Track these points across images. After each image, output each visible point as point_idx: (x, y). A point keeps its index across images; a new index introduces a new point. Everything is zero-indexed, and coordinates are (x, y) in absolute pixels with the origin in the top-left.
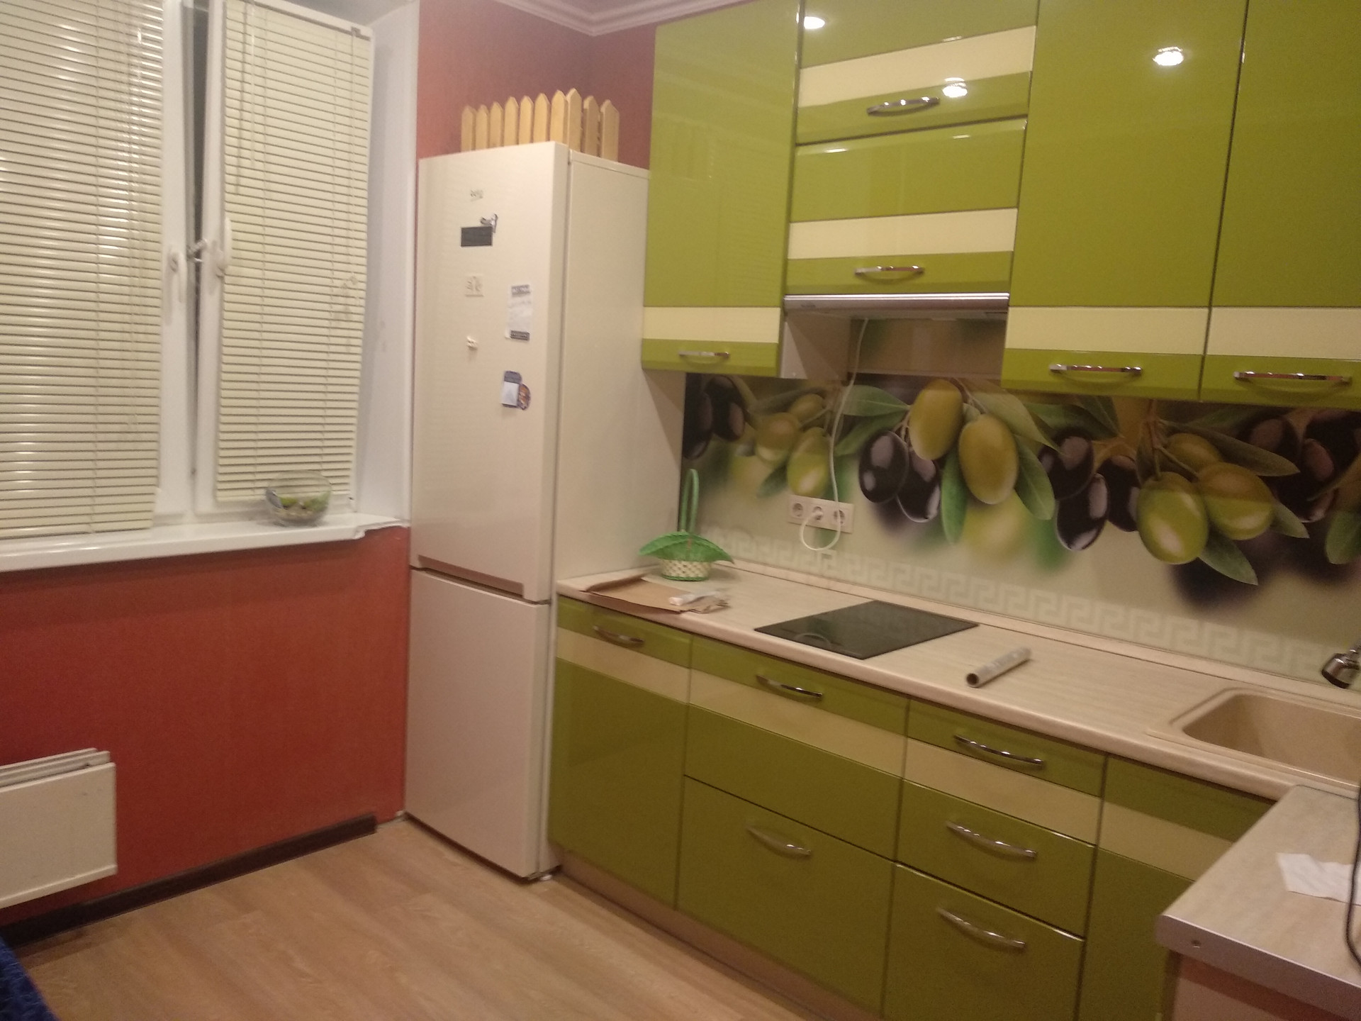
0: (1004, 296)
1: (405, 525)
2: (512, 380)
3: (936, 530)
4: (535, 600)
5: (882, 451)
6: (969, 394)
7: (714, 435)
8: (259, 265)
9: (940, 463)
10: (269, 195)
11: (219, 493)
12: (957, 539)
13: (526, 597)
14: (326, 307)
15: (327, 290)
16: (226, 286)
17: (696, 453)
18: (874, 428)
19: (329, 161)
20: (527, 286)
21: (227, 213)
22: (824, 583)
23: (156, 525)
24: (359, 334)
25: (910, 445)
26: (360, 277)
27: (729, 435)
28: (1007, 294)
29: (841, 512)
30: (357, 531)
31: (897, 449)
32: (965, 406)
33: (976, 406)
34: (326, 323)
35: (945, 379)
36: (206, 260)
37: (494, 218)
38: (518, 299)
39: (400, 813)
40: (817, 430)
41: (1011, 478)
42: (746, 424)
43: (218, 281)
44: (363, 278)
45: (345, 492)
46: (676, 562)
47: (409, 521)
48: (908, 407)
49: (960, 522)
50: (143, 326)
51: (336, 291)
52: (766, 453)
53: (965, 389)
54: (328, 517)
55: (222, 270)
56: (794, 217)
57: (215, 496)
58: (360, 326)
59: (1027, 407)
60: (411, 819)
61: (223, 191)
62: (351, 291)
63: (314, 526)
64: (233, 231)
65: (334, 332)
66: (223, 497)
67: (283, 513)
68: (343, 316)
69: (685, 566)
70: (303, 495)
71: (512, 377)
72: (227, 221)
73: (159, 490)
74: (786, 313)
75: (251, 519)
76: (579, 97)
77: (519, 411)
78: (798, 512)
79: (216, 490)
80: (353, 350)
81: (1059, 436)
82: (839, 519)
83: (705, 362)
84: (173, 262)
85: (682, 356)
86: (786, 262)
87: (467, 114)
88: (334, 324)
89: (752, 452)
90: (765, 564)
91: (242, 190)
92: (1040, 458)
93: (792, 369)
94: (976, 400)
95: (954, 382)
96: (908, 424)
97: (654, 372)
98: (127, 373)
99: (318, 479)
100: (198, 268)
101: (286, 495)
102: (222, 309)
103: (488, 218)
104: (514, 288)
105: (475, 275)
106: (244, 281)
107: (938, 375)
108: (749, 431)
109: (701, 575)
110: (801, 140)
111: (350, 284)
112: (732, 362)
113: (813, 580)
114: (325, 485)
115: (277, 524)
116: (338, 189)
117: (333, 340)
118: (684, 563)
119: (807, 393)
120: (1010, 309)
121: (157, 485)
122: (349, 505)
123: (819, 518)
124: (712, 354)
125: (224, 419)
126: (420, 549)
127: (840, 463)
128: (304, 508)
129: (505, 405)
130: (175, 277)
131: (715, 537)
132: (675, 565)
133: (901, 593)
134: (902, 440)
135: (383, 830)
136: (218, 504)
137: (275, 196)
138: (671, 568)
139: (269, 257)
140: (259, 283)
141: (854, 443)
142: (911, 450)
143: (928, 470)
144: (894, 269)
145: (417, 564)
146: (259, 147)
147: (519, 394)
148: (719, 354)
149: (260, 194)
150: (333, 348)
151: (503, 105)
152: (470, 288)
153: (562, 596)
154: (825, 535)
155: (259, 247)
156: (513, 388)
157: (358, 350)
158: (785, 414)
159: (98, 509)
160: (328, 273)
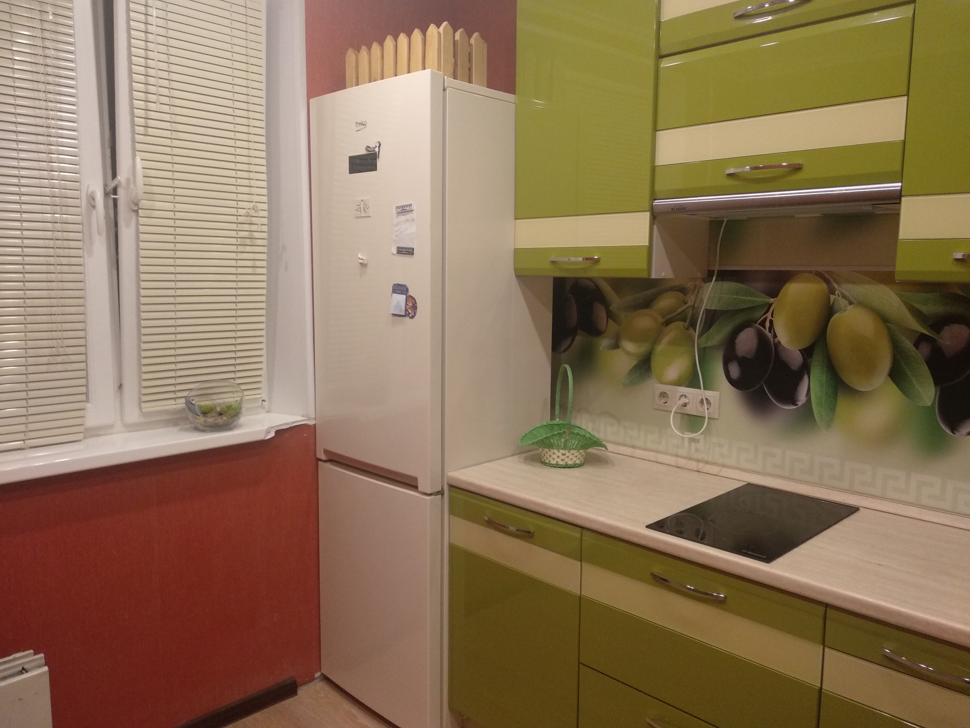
0: (897, 186)
1: (311, 423)
2: (400, 292)
3: (806, 415)
4: (429, 492)
5: (746, 342)
6: (836, 285)
7: (579, 331)
8: (170, 198)
9: (807, 352)
10: (175, 135)
11: (143, 405)
12: (829, 424)
13: (420, 489)
14: (233, 234)
15: (233, 219)
16: (140, 218)
17: (564, 348)
18: (738, 320)
19: (230, 103)
20: (410, 205)
21: (137, 153)
22: (693, 465)
23: (85, 438)
24: (264, 256)
25: (775, 336)
26: (261, 206)
27: (595, 331)
28: (900, 184)
29: (706, 399)
30: (268, 432)
31: (762, 339)
32: (832, 297)
33: (844, 297)
34: (234, 248)
35: (810, 272)
36: (122, 195)
37: (378, 145)
38: (403, 218)
39: (317, 675)
40: (680, 324)
41: (885, 364)
42: (609, 320)
43: (134, 214)
44: (265, 206)
45: (259, 396)
46: (556, 451)
47: (315, 419)
48: (772, 300)
49: (832, 409)
50: (67, 258)
51: (241, 219)
52: (629, 346)
53: (831, 280)
54: (242, 420)
55: (137, 205)
56: (660, 125)
57: (140, 408)
58: (264, 249)
59: (900, 296)
60: (326, 679)
61: (133, 133)
62: (254, 218)
63: (230, 429)
64: (143, 168)
65: (240, 256)
66: (148, 407)
67: (202, 419)
68: (248, 241)
69: (564, 454)
70: (220, 401)
71: (399, 289)
72: (138, 159)
73: (89, 405)
74: (656, 216)
75: (175, 425)
76: (450, 30)
77: (407, 319)
78: (663, 400)
79: (141, 402)
80: (259, 271)
81: (938, 324)
82: (706, 406)
83: (574, 266)
84: (92, 198)
85: (553, 262)
86: (654, 168)
87: (351, 55)
88: (240, 249)
89: (616, 346)
90: (634, 447)
91: (151, 131)
92: (917, 345)
93: (661, 270)
94: (844, 292)
95: (820, 276)
96: (772, 317)
97: (525, 278)
98: (54, 302)
99: (233, 386)
100: (115, 202)
101: (205, 403)
102: (138, 240)
103: (372, 145)
104: (397, 207)
105: (362, 199)
106: (156, 213)
107: (802, 269)
108: (612, 327)
109: (578, 462)
110: (664, 52)
111: (252, 213)
112: (602, 266)
113: (682, 462)
114: (238, 392)
115: (197, 429)
116: (239, 128)
117: (240, 263)
118: (562, 451)
119: (667, 290)
120: (903, 199)
121: (87, 400)
122: (262, 407)
123: (685, 405)
124: (581, 259)
125: (144, 338)
126: (325, 443)
127: (704, 353)
128: (220, 414)
129: (395, 315)
130: (94, 212)
131: (585, 423)
132: (554, 454)
133: (772, 475)
134: (767, 332)
135: (304, 692)
136: (145, 415)
137: (182, 136)
138: (550, 456)
139: (178, 191)
140: (171, 215)
141: (718, 335)
142: (776, 340)
143: (795, 359)
144: (764, 167)
145: (323, 457)
146: (165, 92)
147: (406, 304)
148: (587, 259)
149: (168, 134)
150: (240, 270)
151: (381, 44)
152: (359, 210)
153: (451, 486)
154: (692, 422)
155: (169, 183)
156: (402, 298)
157: (264, 271)
158: (645, 310)
159: (31, 427)
160: (234, 204)
